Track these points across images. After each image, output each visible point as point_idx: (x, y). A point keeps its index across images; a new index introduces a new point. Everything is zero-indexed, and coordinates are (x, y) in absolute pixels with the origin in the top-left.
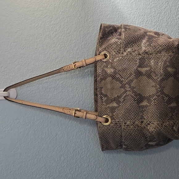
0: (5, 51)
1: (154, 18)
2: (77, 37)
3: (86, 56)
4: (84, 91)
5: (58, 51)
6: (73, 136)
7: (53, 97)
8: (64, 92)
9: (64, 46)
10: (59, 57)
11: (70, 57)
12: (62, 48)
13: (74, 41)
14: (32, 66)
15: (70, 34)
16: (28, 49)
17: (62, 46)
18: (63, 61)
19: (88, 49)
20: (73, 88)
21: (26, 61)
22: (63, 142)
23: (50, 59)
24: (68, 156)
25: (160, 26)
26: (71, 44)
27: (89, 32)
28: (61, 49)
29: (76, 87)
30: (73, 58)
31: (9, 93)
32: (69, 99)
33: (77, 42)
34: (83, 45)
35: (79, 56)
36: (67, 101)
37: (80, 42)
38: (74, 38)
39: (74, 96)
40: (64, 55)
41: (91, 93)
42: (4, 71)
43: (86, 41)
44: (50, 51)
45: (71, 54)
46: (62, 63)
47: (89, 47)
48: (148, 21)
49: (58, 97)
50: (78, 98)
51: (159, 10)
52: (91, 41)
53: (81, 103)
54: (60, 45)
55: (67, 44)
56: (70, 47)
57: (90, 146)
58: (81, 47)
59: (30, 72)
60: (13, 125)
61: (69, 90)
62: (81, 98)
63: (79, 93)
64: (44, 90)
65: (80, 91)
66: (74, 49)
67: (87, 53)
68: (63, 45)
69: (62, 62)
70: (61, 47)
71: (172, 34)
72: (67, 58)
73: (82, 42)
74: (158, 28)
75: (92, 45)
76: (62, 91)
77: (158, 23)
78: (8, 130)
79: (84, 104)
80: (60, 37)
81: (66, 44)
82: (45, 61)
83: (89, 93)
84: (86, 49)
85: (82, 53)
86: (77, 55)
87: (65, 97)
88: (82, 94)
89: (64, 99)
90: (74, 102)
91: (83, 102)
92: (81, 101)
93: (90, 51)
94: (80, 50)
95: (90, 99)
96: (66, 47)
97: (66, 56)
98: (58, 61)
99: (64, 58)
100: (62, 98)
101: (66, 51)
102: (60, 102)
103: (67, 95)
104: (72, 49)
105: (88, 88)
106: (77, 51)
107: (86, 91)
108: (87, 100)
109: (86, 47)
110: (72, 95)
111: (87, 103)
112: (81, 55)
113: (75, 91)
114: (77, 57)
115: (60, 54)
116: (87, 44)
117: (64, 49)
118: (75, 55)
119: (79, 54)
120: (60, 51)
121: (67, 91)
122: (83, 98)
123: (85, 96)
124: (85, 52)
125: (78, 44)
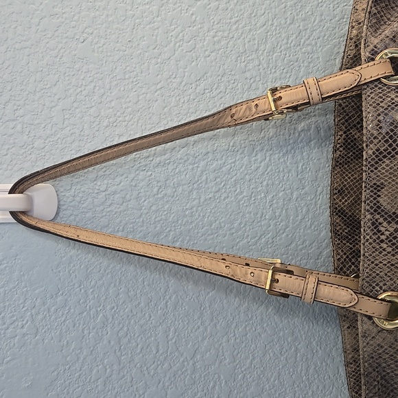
0: (17, 46)
2: (273, 5)
4: (295, 196)
5: (207, 53)
6: (254, 359)
7: (185, 216)
8: (224, 199)
9: (226, 34)
10: (208, 75)
11: (248, 75)
12: (219, 42)
13: (262, 19)
14: (113, 104)
16: (103, 41)
17: (220, 33)
18: (222, 88)
19: (309, 47)
20: (256, 188)
21: (93, 85)
22: (219, 377)
23: (178, 80)
26: (250, 30)
28: (217, 47)
29: (265, 183)
30: (258, 79)
31: (30, 200)
32: (240, 224)
33: (272, 25)
34: (294, 36)
35: (278, 74)
36: (233, 231)
37: (283, 22)
38: (264, 7)
39: (259, 215)
40: (226, 67)
41: (316, 205)
42: (13, 120)
43: (304, 20)
44: (177, 53)
45: (251, 66)
46: (220, 96)
47: (313, 42)
49: (204, 216)
50: (272, 223)
52: (321, 21)
53: (281, 239)
54: (212, 33)
55: (237, 29)
56: (246, 40)
57: (310, 393)
58: (285, 41)
59: (105, 124)
60: (40, 317)
61: (242, 192)
62: (284, 223)
63: (277, 203)
64: (155, 190)
65: (279, 198)
66: (262, 47)
67: (306, 64)
68: (224, 31)
69: (218, 91)
70: (216, 39)
72: (237, 77)
73: (290, 24)
75: (323, 34)
76: (218, 195)
78: (24, 335)
79: (293, 245)
81: (234, 27)
82: (159, 87)
83: (311, 204)
84: (303, 50)
85: (288, 64)
86: (273, 71)
87: (228, 216)
88: (287, 210)
89: (223, 225)
90: (259, 235)
91: (287, 235)
92: (281, 232)
93: (315, 56)
94: (281, 52)
95: (313, 228)
96: (234, 39)
97: (233, 73)
98: (205, 90)
99: (225, 79)
100: (217, 222)
101: (233, 52)
102: (209, 235)
103: (233, 212)
104: (256, 47)
105: (307, 189)
106: (271, 54)
107: (299, 199)
108: (302, 230)
109: (302, 43)
110: (251, 212)
111: (301, 240)
112: (285, 71)
113: (263, 195)
114: (271, 76)
115: (213, 63)
116: (306, 30)
117: (227, 48)
118: (266, 70)
119: (280, 65)
120: (213, 54)
121: (233, 195)
122: (289, 222)
123: (297, 217)
124: (298, 58)
125: (277, 32)
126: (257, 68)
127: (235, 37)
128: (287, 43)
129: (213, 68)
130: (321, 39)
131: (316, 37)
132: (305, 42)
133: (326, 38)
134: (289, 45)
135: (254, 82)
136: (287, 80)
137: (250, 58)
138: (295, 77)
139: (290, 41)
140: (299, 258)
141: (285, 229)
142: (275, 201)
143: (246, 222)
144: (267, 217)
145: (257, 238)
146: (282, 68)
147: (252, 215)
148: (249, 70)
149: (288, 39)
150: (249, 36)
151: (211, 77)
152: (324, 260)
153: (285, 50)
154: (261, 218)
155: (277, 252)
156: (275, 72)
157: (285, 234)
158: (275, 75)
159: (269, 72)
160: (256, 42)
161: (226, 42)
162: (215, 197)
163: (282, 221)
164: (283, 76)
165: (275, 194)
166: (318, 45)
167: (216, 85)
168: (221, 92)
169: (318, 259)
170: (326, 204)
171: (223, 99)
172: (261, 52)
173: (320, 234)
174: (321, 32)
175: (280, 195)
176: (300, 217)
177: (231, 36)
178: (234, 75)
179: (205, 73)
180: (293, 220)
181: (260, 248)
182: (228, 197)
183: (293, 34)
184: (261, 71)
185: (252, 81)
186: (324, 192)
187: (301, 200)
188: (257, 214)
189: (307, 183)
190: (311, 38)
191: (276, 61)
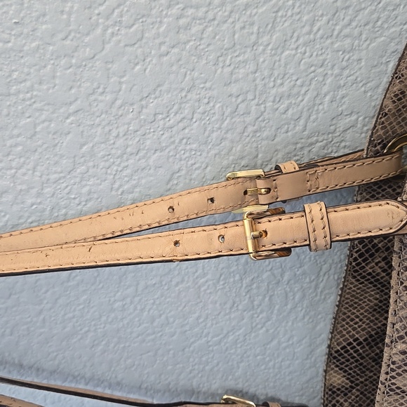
3: (325, 89)
4: (286, 278)
5: (164, 48)
7: (112, 310)
8: (177, 284)
10: (164, 88)
11: (234, 89)
12: (187, 27)
17: (190, 11)
18: (187, 112)
19: (348, 41)
23: (109, 97)
28: (183, 37)
30: (250, 96)
34: (325, 18)
35: (286, 87)
36: (187, 328)
39: (228, 306)
40: (196, 74)
44: (108, 47)
46: (181, 125)
47: (356, 32)
49: (142, 310)
50: (247, 315)
56: (238, 26)
58: (307, 29)
61: (205, 275)
62: (264, 315)
63: (258, 288)
65: (262, 281)
66: (265, 39)
67: (336, 71)
68: (197, 7)
69: (179, 117)
70: (182, 22)
72: (215, 93)
75: (375, 16)
82: (73, 108)
83: (310, 288)
84: (336, 46)
85: (306, 70)
86: (279, 81)
87: (180, 308)
88: (271, 296)
89: (171, 320)
90: (225, 332)
91: (267, 331)
92: (259, 326)
93: (355, 57)
94: (297, 48)
95: (306, 320)
96: (216, 22)
97: (208, 85)
98: (155, 115)
99: (193, 96)
100: (163, 317)
101: (211, 48)
102: (148, 335)
103: (189, 301)
104: (253, 38)
105: (306, 267)
106: (279, 51)
107: (292, 282)
108: (290, 324)
109: (336, 33)
110: (216, 302)
111: (287, 337)
112: (299, 83)
113: (237, 277)
114: (274, 91)
115: (174, 68)
116: (347, 8)
117: (201, 39)
118: (267, 80)
119: (291, 71)
120: (176, 50)
121: (191, 279)
122: (272, 312)
123: (286, 305)
124: (325, 60)
125: (296, 10)
126: (251, 76)
127: (218, 18)
128: (309, 33)
129: (172, 76)
130: (371, 25)
131: (362, 22)
132: (341, 31)
133: (379, 23)
134: (312, 36)
135: (243, 101)
136: (300, 98)
137: (241, 58)
138: (315, 93)
139: (315, 29)
140: (280, 359)
141: (264, 323)
142: (255, 285)
143: (207, 315)
144: (240, 307)
145: (221, 336)
146: (294, 78)
147: (218, 305)
148: (236, 81)
149: (312, 25)
150: (244, 18)
151: (168, 92)
152: (315, 360)
153: (305, 44)
154: (231, 308)
155: (248, 353)
156: (282, 84)
157: (264, 329)
158: (281, 90)
159: (272, 84)
160: (255, 29)
161: (202, 27)
162: (161, 282)
163: (261, 312)
164: (296, 90)
165: (256, 275)
166: (364, 36)
167: (176, 107)
168: (184, 118)
169: (307, 359)
170: (331, 288)
171: (187, 131)
172: (261, 48)
173: (315, 326)
174: (372, 13)
175: (265, 276)
176: (289, 306)
177: (210, 15)
178: (210, 88)
179: (159, 86)
180: (279, 310)
181: (224, 348)
182: (183, 281)
183: (322, 15)
184: (257, 82)
185: (240, 99)
186: (333, 270)
187: (295, 283)
188: (225, 303)
189: (307, 259)
190: (354, 24)
191: (286, 65)
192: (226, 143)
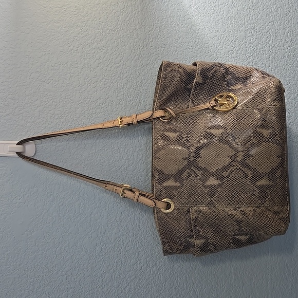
0: (21, 84)
1: (249, 45)
2: (130, 69)
3: (142, 98)
4: (137, 150)
5: (101, 89)
6: (116, 218)
7: (89, 157)
8: (107, 150)
9: (110, 81)
10: (102, 98)
11: (119, 98)
13: (126, 75)
14: (60, 109)
15: (121, 63)
16: (57, 83)
17: (107, 80)
18: (107, 104)
19: (146, 88)
20: (120, 146)
21: (52, 101)
22: (101, 224)
23: (89, 100)
24: (107, 245)
25: (259, 58)
26: (120, 79)
27: (149, 62)
28: (106, 86)
29: (124, 144)
30: (123, 100)
31: (24, 148)
32: (113, 161)
33: (130, 77)
34: (140, 82)
35: (132, 98)
36: (110, 164)
37: (135, 76)
38: (126, 70)
39: (121, 157)
40: (109, 94)
41: (146, 154)
42: (18, 115)
43: (144, 75)
44: (88, 88)
45: (120, 94)
47: (148, 85)
48: (241, 49)
49: (97, 157)
50: (127, 161)
51: (258, 33)
53: (130, 168)
54: (104, 80)
55: (115, 79)
56: (119, 83)
57: (140, 233)
58: (135, 84)
59: (57, 117)
60: (27, 196)
61: (114, 148)
62: (132, 161)
63: (129, 153)
64: (77, 145)
65: (130, 151)
66: (125, 87)
67: (144, 94)
68: (109, 79)
69: (105, 105)
70: (105, 83)
71: (276, 71)
72: (114, 99)
73: (138, 77)
74: (255, 61)
76: (104, 148)
77: (255, 54)
78: (20, 203)
79: (136, 171)
80: (105, 68)
81: (113, 78)
82: (80, 102)
83: (144, 154)
84: (143, 88)
85: (136, 94)
86: (130, 96)
87: (108, 158)
88: (133, 156)
89: (105, 161)
90: (121, 166)
91: (133, 166)
94: (133, 89)
95: (144, 164)
96: (113, 83)
97: (112, 97)
98: (100, 104)
99: (108, 100)
100: (103, 160)
101: (112, 88)
102: (99, 165)
103: (110, 155)
104: (122, 86)
105: (142, 147)
106: (129, 89)
108: (140, 165)
109: (143, 85)
110: (118, 156)
111: (139, 169)
113: (123, 149)
114: (129, 99)
115: (104, 93)
116: (145, 79)
117: (110, 86)
119: (133, 94)
120: (104, 89)
121: (110, 149)
122: (134, 161)
123: (138, 159)
124: (141, 92)
125: (132, 80)
126: (123, 95)
129: (103, 95)
134: (137, 86)
135: (121, 101)
136: (136, 101)
137: (120, 91)
138: (139, 99)
140: (138, 176)
141: (132, 164)
143: (115, 160)
144: (125, 158)
146: (134, 96)
149: (137, 83)
153: (135, 88)
155: (128, 174)
159: (128, 97)
160: (123, 84)
161: (110, 84)
162: (102, 149)
164: (134, 99)
165: (128, 149)
167: (105, 102)
169: (146, 177)
171: (107, 108)
172: (124, 89)
175: (131, 149)
177: (112, 81)
179: (100, 97)
180: (136, 160)
181: (121, 171)
187: (140, 152)
189: (142, 145)
190: (147, 83)
191: (131, 92)
192: (118, 112)
